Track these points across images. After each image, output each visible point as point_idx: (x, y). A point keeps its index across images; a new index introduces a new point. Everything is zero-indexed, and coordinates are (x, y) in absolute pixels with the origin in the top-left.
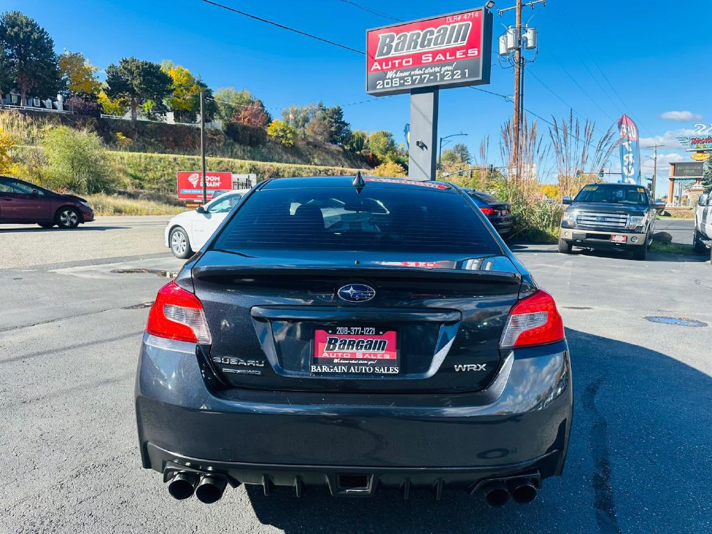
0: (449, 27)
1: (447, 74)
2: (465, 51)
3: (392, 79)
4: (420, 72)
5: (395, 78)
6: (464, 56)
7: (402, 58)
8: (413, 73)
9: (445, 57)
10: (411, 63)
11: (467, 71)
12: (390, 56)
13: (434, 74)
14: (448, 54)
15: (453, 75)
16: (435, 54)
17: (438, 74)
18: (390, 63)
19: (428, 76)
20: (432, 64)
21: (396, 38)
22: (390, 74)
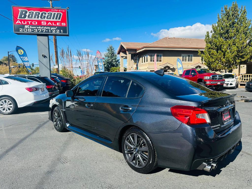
0: (53, 13)
1: (54, 31)
2: (60, 23)
3: (27, 28)
4: (41, 28)
5: (29, 28)
6: (60, 25)
7: (32, 21)
8: (38, 28)
9: (52, 24)
10: (36, 24)
11: (62, 30)
12: (26, 19)
13: (48, 30)
14: (53, 23)
15: (56, 31)
16: (47, 22)
17: (50, 30)
18: (26, 22)
19: (45, 30)
20: (47, 26)
21: (28, 12)
22: (26, 27)
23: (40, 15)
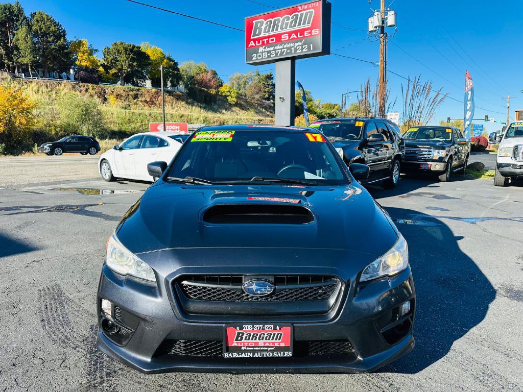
0: (299, 14)
1: (299, 48)
2: (310, 31)
3: (262, 53)
4: (281, 47)
5: (265, 52)
6: (310, 35)
7: (269, 37)
8: (276, 48)
9: (297, 35)
10: (274, 41)
11: (311, 45)
12: (261, 36)
13: (290, 48)
14: (299, 34)
15: (302, 49)
16: (290, 34)
17: (293, 48)
18: (261, 41)
19: (286, 50)
20: (289, 41)
21: (265, 22)
22: (261, 49)
23: (280, 24)
